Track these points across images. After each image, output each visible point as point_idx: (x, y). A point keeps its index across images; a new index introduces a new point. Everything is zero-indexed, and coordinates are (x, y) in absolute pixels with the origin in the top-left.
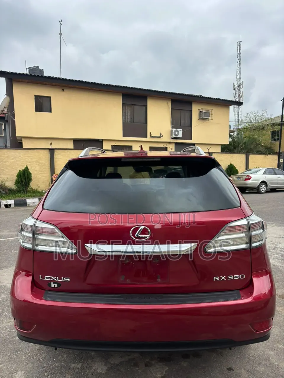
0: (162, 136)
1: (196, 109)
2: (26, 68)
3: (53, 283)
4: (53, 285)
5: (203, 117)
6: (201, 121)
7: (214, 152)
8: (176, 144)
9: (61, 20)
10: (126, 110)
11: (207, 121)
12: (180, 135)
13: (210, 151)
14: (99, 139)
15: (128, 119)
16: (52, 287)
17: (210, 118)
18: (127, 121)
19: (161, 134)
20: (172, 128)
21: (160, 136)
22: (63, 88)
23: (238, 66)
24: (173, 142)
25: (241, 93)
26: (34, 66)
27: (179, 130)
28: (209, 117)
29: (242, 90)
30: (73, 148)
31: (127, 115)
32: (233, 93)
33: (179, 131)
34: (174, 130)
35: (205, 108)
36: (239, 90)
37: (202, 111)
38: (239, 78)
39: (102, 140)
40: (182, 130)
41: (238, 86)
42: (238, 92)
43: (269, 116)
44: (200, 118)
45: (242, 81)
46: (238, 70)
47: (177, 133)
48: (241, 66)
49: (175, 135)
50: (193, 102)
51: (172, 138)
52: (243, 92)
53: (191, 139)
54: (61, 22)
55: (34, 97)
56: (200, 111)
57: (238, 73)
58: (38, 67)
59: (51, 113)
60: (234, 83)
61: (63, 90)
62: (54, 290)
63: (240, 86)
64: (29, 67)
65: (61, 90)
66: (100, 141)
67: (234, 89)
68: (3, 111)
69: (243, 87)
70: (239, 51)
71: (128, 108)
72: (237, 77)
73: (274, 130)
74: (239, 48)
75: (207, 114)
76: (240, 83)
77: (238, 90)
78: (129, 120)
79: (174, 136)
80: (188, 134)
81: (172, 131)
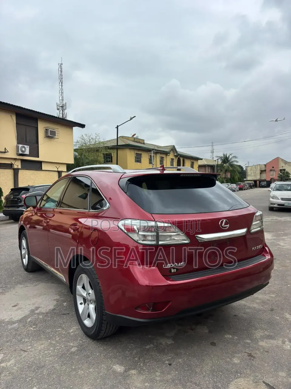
0: (6, 151)
1: (42, 127)
3: (173, 269)
4: (173, 271)
5: (50, 135)
6: (47, 140)
7: (63, 171)
8: (22, 161)
11: (53, 140)
12: (27, 152)
13: (59, 170)
16: (172, 272)
17: (56, 137)
19: (5, 149)
20: (18, 144)
21: (4, 151)
23: (61, 88)
24: (19, 159)
25: (64, 114)
27: (26, 146)
28: (55, 135)
29: (66, 111)
32: (57, 113)
33: (26, 148)
34: (20, 146)
35: (51, 127)
36: (63, 111)
37: (48, 129)
38: (62, 99)
40: (29, 146)
41: (61, 107)
42: (62, 113)
43: (102, 140)
44: (46, 135)
45: (65, 103)
46: (60, 91)
47: (23, 149)
48: (63, 87)
49: (22, 151)
50: (39, 118)
51: (18, 154)
52: (66, 113)
53: (38, 157)
56: (46, 129)
57: (61, 94)
60: (57, 103)
62: (174, 274)
63: (63, 107)
67: (58, 109)
69: (66, 109)
70: (60, 72)
72: (60, 98)
73: (107, 153)
74: (60, 70)
75: (53, 133)
76: (63, 104)
77: (61, 110)
79: (20, 152)
80: (35, 152)
81: (18, 147)
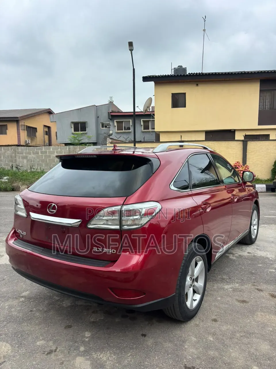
2: (172, 69)
9: (205, 17)
10: (264, 96)
14: (231, 129)
15: (266, 106)
18: (265, 108)
22: (197, 83)
26: (179, 66)
30: (204, 140)
31: (266, 102)
39: (234, 130)
54: (205, 18)
55: (171, 95)
58: (182, 66)
59: (185, 108)
61: (197, 85)
64: (174, 68)
65: (195, 85)
66: (232, 131)
68: (146, 110)
71: (267, 94)
78: (268, 107)
